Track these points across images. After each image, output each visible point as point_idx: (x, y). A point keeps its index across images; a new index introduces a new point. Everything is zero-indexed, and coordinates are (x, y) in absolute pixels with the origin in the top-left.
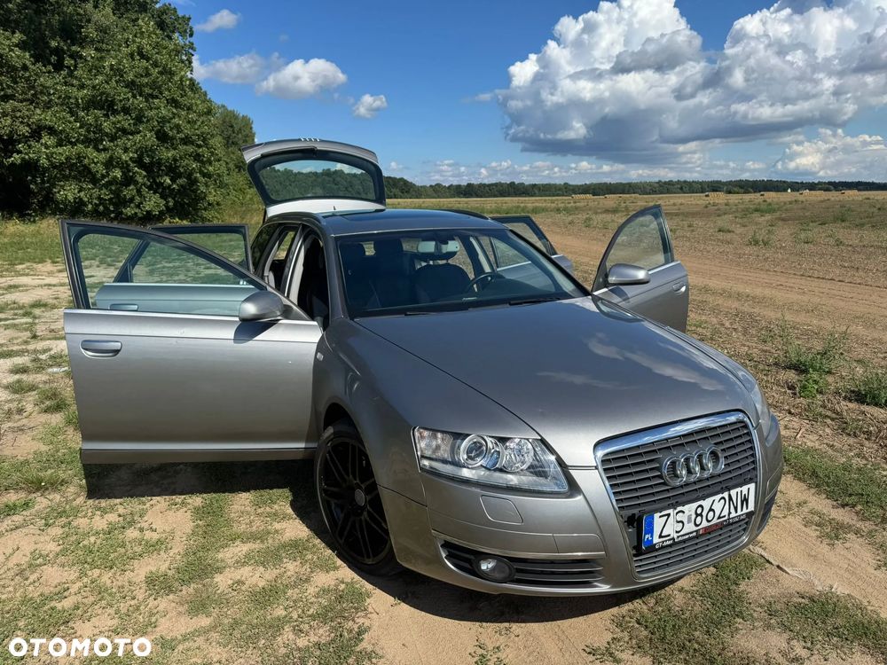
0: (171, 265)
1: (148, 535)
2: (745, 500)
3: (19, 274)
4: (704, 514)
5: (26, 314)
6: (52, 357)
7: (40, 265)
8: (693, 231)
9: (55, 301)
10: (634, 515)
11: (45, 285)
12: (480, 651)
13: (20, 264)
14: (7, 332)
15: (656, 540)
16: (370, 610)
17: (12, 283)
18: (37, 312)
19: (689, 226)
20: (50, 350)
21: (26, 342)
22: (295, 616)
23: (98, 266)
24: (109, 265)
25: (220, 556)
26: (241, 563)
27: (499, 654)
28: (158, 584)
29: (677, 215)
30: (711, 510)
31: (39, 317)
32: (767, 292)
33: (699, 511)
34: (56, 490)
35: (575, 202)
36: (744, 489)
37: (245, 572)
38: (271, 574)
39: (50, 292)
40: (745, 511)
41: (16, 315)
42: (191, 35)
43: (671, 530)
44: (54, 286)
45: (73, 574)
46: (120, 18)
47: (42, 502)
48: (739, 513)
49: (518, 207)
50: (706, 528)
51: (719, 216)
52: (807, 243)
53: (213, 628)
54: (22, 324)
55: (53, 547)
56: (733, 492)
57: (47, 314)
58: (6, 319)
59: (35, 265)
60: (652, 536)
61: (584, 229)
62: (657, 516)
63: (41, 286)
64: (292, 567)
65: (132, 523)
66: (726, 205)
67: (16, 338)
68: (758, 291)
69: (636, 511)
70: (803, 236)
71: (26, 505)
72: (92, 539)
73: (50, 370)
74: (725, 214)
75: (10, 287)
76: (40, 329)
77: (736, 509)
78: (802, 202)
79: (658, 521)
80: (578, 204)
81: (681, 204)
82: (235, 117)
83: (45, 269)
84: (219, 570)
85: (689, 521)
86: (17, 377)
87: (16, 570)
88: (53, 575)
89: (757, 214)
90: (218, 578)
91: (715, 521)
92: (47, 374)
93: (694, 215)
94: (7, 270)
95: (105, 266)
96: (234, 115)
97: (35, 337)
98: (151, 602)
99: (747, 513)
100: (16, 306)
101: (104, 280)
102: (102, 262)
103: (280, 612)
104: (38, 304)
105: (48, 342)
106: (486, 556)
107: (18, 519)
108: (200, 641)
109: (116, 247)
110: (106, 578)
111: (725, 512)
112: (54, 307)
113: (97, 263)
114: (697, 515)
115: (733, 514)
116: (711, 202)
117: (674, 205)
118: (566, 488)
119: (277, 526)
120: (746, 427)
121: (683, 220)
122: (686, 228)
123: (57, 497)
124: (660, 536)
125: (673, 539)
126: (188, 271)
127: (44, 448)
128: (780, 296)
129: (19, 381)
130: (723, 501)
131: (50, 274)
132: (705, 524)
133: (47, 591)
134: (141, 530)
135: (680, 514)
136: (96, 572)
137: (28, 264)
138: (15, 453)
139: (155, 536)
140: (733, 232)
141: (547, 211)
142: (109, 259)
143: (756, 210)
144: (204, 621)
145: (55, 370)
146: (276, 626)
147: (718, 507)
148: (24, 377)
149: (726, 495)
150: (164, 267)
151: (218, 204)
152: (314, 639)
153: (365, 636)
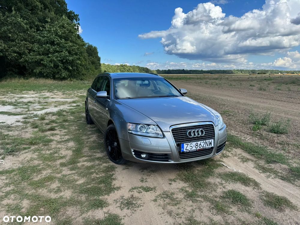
0: (70, 92)
1: (60, 155)
2: (211, 143)
3: (23, 94)
4: (198, 145)
5: (26, 105)
6: (34, 115)
7: (30, 92)
8: (241, 86)
9: (34, 101)
10: (179, 144)
11: (31, 97)
12: (142, 179)
13: (23, 91)
14: (21, 109)
15: (185, 150)
16: (116, 171)
17: (22, 96)
18: (29, 104)
19: (240, 84)
20: (34, 113)
21: (26, 112)
22: (97, 171)
23: (47, 92)
24: (51, 92)
25: (79, 160)
26: (84, 161)
27: (147, 180)
28: (63, 165)
29: (237, 80)
30: (200, 144)
31: (30, 106)
32: (258, 104)
33: (197, 144)
34: (36, 145)
35: (204, 76)
36: (210, 141)
37: (85, 163)
38: (92, 163)
39: (33, 99)
40: (211, 146)
41: (23, 105)
42: (79, 20)
43: (189, 148)
44: (34, 97)
45: (41, 162)
46: (56, 15)
47: (33, 147)
48: (209, 146)
49: (184, 77)
50: (199, 149)
51: (252, 81)
52: (279, 90)
53: (76, 173)
54: (25, 107)
55: (36, 157)
56: (207, 141)
57: (32, 105)
58: (20, 106)
59: (28, 92)
60: (184, 149)
61: (205, 84)
62: (185, 144)
63: (30, 97)
64: (97, 162)
65: (56, 153)
66: (256, 78)
67: (24, 111)
68: (255, 104)
69: (179, 143)
70: (278, 88)
71: (29, 148)
72: (46, 155)
73: (34, 118)
74: (254, 80)
75: (21, 97)
76: (31, 108)
77: (208, 145)
78: (283, 77)
79: (185, 146)
80: (205, 77)
81: (240, 77)
82: (92, 47)
83: (31, 93)
84: (78, 163)
85: (194, 147)
86: (24, 120)
87: (27, 161)
88: (36, 162)
89: (265, 81)
90: (78, 164)
91: (202, 148)
92: (33, 119)
93: (243, 80)
94: (20, 93)
95: (49, 92)
96: (91, 46)
97: (29, 110)
98: (61, 168)
99: (211, 147)
100: (22, 102)
101: (49, 96)
102: (48, 91)
103: (93, 171)
104: (29, 102)
105: (33, 112)
106: (143, 153)
107: (27, 151)
108: (73, 175)
109: (52, 87)
110: (49, 163)
111: (205, 146)
112: (34, 103)
113: (47, 91)
114: (196, 145)
115: (207, 147)
116: (251, 77)
117: (238, 77)
118: (163, 137)
119: (95, 154)
120: (213, 126)
121: (239, 82)
122: (239, 84)
123: (36, 146)
124: (186, 150)
125: (189, 151)
126: (75, 94)
127: (33, 136)
128: (262, 105)
129: (25, 121)
130: (204, 143)
131: (33, 94)
132: (199, 148)
133: (35, 165)
134: (58, 154)
135: (191, 144)
136: (47, 162)
137: (26, 91)
138: (25, 137)
139: (62, 155)
140: (255, 86)
141: (194, 78)
142: (51, 90)
143: (265, 79)
144: (74, 172)
145: (35, 118)
146: (92, 173)
147: (202, 144)
148: (27, 120)
149: (205, 141)
150: (67, 93)
151: (85, 74)
152: (101, 175)
153: (114, 175)
